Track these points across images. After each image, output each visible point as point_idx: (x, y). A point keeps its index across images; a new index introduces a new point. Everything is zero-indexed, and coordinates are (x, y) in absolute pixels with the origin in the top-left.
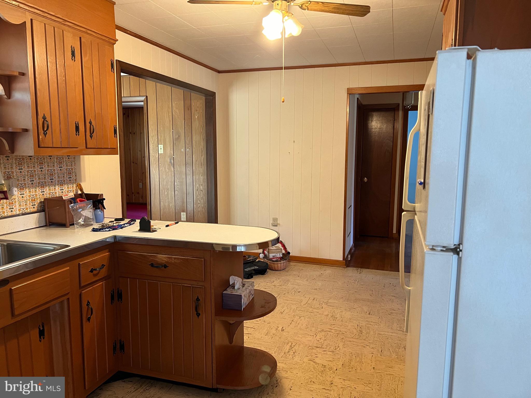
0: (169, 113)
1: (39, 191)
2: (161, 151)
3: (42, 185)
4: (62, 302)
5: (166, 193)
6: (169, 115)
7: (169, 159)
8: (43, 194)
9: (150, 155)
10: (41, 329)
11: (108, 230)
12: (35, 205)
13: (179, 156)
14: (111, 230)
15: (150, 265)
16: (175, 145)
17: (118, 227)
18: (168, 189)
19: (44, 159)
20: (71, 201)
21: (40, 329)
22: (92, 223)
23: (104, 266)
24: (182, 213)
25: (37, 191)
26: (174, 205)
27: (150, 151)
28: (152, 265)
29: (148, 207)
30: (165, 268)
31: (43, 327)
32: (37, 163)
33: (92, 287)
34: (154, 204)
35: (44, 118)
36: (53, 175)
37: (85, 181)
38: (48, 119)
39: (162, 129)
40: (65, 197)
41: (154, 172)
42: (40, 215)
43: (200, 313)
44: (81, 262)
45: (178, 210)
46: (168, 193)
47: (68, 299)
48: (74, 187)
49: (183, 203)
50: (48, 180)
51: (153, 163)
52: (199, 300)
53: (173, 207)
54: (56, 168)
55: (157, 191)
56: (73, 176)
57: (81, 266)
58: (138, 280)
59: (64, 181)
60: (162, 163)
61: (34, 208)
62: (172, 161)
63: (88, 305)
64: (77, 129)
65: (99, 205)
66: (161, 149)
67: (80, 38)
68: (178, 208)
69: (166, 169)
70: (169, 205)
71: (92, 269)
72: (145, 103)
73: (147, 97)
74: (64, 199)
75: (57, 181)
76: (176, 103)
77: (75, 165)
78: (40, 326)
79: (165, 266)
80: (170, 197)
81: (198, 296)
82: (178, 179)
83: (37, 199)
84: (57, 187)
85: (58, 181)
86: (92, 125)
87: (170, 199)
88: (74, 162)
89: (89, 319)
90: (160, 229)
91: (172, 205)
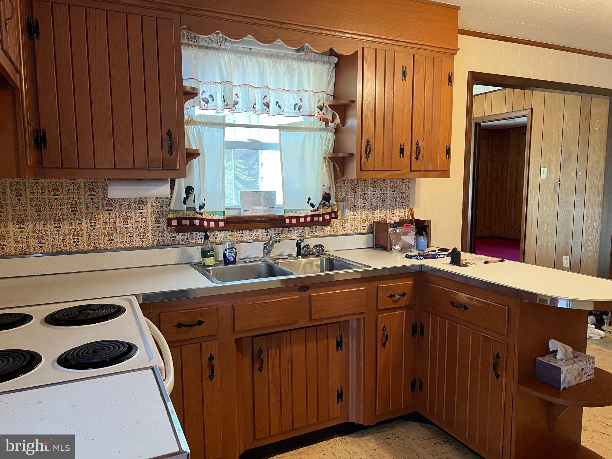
0: (558, 127)
1: (370, 214)
2: (544, 176)
3: (374, 208)
4: (359, 320)
5: (545, 228)
6: (558, 129)
7: (553, 185)
8: (374, 217)
9: (529, 181)
10: (339, 340)
11: (419, 258)
12: (365, 227)
13: (567, 182)
14: (422, 259)
15: (450, 303)
16: (563, 167)
17: (432, 257)
18: (549, 224)
19: (378, 183)
20: (394, 225)
21: (337, 340)
22: (412, 250)
23: (406, 294)
24: (564, 256)
25: (369, 213)
26: (554, 245)
27: (530, 176)
28: (452, 303)
29: (522, 245)
30: (465, 309)
31: (341, 339)
32: (371, 186)
33: (390, 314)
34: (529, 241)
35: (368, 142)
36: (385, 199)
37: (418, 206)
38: (372, 143)
39: (547, 148)
40: (389, 221)
41: (533, 202)
42: (368, 236)
43: (499, 373)
44: (379, 285)
45: (559, 252)
46: (547, 229)
47: (364, 318)
48: (406, 212)
49: (567, 243)
50: (380, 203)
51: (533, 190)
52: (499, 358)
53: (553, 247)
54: (389, 192)
55: (534, 226)
56: (405, 201)
57: (379, 289)
58: (438, 317)
59: (396, 205)
60: (544, 191)
61: (364, 229)
62: (557, 188)
63: (383, 330)
64: (402, 151)
65: (423, 232)
66: (544, 173)
67: (414, 55)
68: (560, 250)
69: (548, 198)
70: (548, 244)
71: (391, 294)
72: (529, 118)
73: (532, 109)
74: (388, 222)
75: (388, 205)
76: (569, 112)
77: (408, 190)
78: (337, 337)
79: (466, 308)
80: (549, 235)
81: (498, 353)
82: (563, 212)
83: (368, 221)
84: (388, 211)
85: (390, 205)
86: (419, 146)
87: (550, 237)
88: (408, 186)
89: (384, 345)
90: (475, 264)
91: (552, 245)
